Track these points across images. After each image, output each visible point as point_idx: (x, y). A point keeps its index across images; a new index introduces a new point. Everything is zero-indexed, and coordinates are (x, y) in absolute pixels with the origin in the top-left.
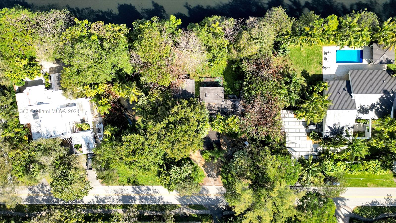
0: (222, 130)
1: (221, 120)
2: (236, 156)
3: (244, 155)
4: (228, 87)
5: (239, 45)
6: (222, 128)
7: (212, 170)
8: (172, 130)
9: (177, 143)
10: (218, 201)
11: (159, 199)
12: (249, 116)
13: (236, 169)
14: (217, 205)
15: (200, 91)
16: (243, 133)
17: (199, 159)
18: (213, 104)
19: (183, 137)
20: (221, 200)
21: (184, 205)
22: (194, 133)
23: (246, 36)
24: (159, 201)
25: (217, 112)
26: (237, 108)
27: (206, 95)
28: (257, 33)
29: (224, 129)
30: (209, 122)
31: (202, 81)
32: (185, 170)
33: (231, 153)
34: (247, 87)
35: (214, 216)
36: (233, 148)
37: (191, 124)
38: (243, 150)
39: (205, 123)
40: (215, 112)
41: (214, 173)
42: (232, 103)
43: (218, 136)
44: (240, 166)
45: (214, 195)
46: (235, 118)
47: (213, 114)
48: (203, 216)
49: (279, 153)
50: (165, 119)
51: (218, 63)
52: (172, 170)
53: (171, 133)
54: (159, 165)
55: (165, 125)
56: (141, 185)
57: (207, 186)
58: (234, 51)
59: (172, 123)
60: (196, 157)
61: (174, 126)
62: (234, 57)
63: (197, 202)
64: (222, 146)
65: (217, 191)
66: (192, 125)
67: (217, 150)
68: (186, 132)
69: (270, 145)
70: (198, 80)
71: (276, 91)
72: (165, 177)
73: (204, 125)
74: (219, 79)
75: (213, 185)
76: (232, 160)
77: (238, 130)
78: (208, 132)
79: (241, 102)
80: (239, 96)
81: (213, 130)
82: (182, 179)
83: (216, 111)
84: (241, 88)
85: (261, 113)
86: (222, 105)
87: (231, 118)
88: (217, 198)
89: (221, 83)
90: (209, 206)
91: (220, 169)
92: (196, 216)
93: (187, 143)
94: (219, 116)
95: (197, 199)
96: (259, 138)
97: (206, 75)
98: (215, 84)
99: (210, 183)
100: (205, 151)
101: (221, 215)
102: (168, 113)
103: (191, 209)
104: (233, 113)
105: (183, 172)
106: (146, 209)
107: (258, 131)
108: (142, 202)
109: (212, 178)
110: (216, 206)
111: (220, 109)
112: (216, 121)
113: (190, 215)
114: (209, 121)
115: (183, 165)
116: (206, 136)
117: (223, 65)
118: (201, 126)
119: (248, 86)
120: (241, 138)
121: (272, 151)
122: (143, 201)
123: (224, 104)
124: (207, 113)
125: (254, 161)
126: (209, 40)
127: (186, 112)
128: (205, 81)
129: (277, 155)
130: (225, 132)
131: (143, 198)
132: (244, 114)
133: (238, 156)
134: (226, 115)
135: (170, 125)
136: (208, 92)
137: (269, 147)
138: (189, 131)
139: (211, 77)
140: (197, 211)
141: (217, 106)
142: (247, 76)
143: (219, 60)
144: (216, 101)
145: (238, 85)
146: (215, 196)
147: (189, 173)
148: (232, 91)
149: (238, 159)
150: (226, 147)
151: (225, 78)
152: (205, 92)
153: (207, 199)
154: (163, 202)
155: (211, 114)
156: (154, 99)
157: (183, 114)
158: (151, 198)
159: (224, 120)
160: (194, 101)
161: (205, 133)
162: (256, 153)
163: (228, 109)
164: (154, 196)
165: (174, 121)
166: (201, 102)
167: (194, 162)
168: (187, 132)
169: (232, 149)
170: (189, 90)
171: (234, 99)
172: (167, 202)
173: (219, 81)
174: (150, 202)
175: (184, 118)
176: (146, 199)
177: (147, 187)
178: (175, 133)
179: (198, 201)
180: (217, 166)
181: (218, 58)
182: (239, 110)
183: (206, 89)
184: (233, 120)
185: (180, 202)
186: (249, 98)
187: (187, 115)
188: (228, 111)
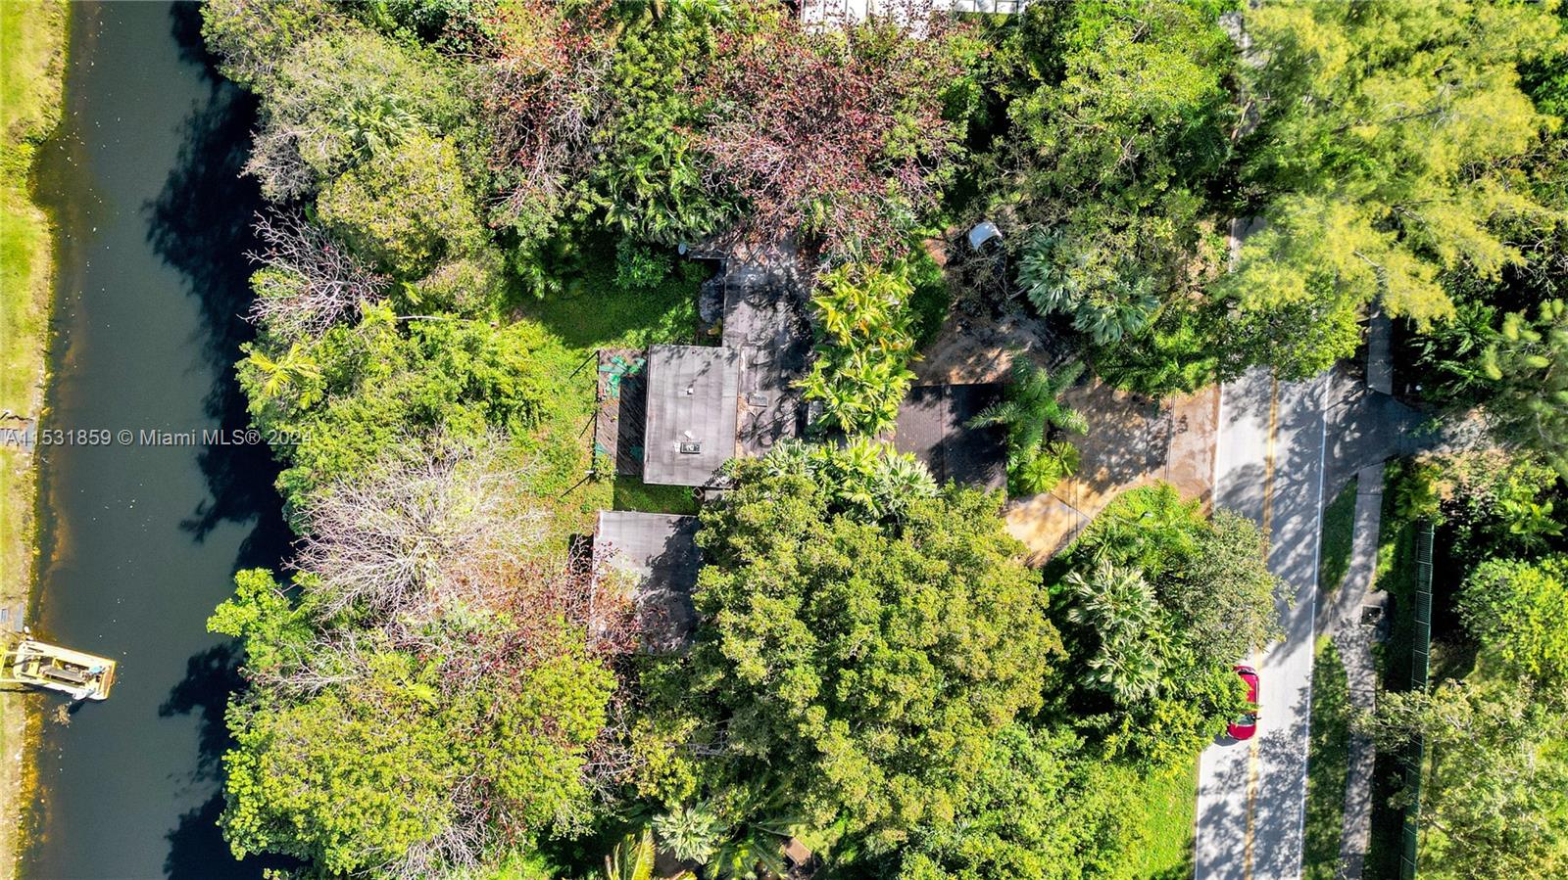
0: (895, 372)
1: (838, 375)
2: (1056, 293)
3: (1052, 246)
4: (658, 326)
5: (399, 244)
6: (884, 368)
7: (1123, 439)
8: (871, 687)
9: (959, 661)
10: (1305, 419)
11: (1275, 756)
12: (819, 206)
13: (1135, 299)
14: (1330, 427)
15: (665, 481)
16: (921, 255)
17: (1055, 510)
18: (743, 415)
19: (920, 619)
20: (1301, 402)
21: (1319, 614)
22: (897, 546)
23: (346, 198)
24: (1291, 760)
25: (789, 392)
26: (771, 279)
27: (690, 447)
28: (328, 130)
29: (890, 360)
30: (842, 443)
31: (613, 469)
32: (1124, 607)
33: (1033, 324)
34: (651, 212)
35: (1394, 443)
36: (1002, 315)
37: (844, 562)
38: (1019, 254)
39: (848, 469)
40: (788, 406)
41: (1140, 431)
42: (742, 305)
43: (928, 397)
44: (1116, 277)
45: (1272, 443)
46: (827, 291)
47: (800, 414)
48: (1389, 508)
49: (1050, 37)
50: (803, 727)
51: (515, 372)
52: (1121, 682)
53: (886, 693)
54: (1079, 754)
55: (841, 726)
56: (1187, 858)
57: (1218, 475)
58: (445, 278)
59: (830, 681)
60: (1041, 529)
61: (849, 674)
62: (481, 279)
63: (1308, 538)
64: (989, 378)
65: (1248, 421)
66: (853, 553)
67: (1011, 407)
68: (891, 595)
69: (1002, 90)
70: (608, 487)
71: (678, 36)
72: (1158, 726)
73: (857, 474)
74: (605, 374)
75: (1210, 443)
76: (1078, 324)
77: (898, 280)
78: (900, 451)
79: (741, 252)
80: (707, 263)
81: (889, 425)
82: (1176, 627)
83: (783, 400)
84: (658, 248)
85: (804, 133)
86: (752, 366)
87: (826, 313)
88: (1289, 422)
89: (630, 361)
90: (1332, 471)
91: (1122, 392)
92: (1390, 548)
93: (961, 592)
94: (813, 383)
95: (1288, 537)
96: (955, 159)
97: (582, 444)
98: (635, 390)
99: (1199, 457)
100: (1011, 476)
101: (1390, 406)
102: (765, 700)
103: (1345, 579)
104: (797, 302)
105: (1134, 618)
106: (1333, 836)
107: (914, 155)
108: (1287, 860)
109: (1173, 440)
110: (1336, 433)
111: (774, 375)
112: (835, 402)
113: (1380, 586)
114: (833, 445)
115: (1095, 618)
116: (922, 469)
117: (532, 344)
118: (862, 496)
119: (645, 204)
120: (949, 265)
121: (1035, 74)
122: (1285, 851)
123: (746, 354)
124: (792, 453)
125: (1091, 188)
126: (366, 414)
127: (765, 587)
128: (614, 449)
129: (1065, 48)
130: (910, 353)
131: (1269, 851)
132: (809, 236)
133: (1055, 283)
134: (812, 342)
135: (842, 694)
136: (673, 435)
137: (1010, 98)
138: (888, 577)
139: (595, 415)
140: (1360, 542)
141: (758, 394)
142: (589, 208)
143: (493, 364)
144: (730, 393)
145: (640, 266)
146: (1275, 435)
147: (1142, 584)
148: (678, 300)
149: (1072, 284)
150: (991, 355)
151: (605, 337)
152: (673, 453)
153: (1293, 483)
154: (1295, 738)
155: (802, 430)
156: (682, 767)
157: (777, 606)
158: (1266, 803)
159: (839, 354)
160: (715, 524)
161: (906, 472)
162: (1044, 177)
163: (777, 333)
164: (1258, 785)
165: (817, 664)
166: (726, 479)
167: (1073, 543)
168: (889, 587)
169: (1008, 318)
170: (659, 548)
171: (725, 295)
172: (1300, 711)
173: (620, 370)
174: (1295, 811)
175: (807, 595)
176: (1273, 836)
177: (1205, 822)
178: (894, 668)
179: (1304, 535)
180: (1100, 410)
181: (481, 370)
182: (787, 270)
183: (656, 446)
184: (840, 304)
185: (1303, 639)
186: (715, 205)
187: (788, 578)
188: (787, 329)
